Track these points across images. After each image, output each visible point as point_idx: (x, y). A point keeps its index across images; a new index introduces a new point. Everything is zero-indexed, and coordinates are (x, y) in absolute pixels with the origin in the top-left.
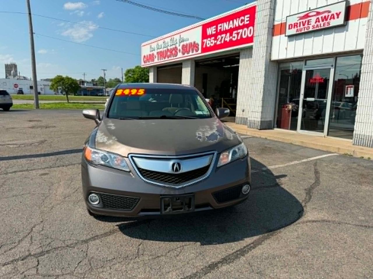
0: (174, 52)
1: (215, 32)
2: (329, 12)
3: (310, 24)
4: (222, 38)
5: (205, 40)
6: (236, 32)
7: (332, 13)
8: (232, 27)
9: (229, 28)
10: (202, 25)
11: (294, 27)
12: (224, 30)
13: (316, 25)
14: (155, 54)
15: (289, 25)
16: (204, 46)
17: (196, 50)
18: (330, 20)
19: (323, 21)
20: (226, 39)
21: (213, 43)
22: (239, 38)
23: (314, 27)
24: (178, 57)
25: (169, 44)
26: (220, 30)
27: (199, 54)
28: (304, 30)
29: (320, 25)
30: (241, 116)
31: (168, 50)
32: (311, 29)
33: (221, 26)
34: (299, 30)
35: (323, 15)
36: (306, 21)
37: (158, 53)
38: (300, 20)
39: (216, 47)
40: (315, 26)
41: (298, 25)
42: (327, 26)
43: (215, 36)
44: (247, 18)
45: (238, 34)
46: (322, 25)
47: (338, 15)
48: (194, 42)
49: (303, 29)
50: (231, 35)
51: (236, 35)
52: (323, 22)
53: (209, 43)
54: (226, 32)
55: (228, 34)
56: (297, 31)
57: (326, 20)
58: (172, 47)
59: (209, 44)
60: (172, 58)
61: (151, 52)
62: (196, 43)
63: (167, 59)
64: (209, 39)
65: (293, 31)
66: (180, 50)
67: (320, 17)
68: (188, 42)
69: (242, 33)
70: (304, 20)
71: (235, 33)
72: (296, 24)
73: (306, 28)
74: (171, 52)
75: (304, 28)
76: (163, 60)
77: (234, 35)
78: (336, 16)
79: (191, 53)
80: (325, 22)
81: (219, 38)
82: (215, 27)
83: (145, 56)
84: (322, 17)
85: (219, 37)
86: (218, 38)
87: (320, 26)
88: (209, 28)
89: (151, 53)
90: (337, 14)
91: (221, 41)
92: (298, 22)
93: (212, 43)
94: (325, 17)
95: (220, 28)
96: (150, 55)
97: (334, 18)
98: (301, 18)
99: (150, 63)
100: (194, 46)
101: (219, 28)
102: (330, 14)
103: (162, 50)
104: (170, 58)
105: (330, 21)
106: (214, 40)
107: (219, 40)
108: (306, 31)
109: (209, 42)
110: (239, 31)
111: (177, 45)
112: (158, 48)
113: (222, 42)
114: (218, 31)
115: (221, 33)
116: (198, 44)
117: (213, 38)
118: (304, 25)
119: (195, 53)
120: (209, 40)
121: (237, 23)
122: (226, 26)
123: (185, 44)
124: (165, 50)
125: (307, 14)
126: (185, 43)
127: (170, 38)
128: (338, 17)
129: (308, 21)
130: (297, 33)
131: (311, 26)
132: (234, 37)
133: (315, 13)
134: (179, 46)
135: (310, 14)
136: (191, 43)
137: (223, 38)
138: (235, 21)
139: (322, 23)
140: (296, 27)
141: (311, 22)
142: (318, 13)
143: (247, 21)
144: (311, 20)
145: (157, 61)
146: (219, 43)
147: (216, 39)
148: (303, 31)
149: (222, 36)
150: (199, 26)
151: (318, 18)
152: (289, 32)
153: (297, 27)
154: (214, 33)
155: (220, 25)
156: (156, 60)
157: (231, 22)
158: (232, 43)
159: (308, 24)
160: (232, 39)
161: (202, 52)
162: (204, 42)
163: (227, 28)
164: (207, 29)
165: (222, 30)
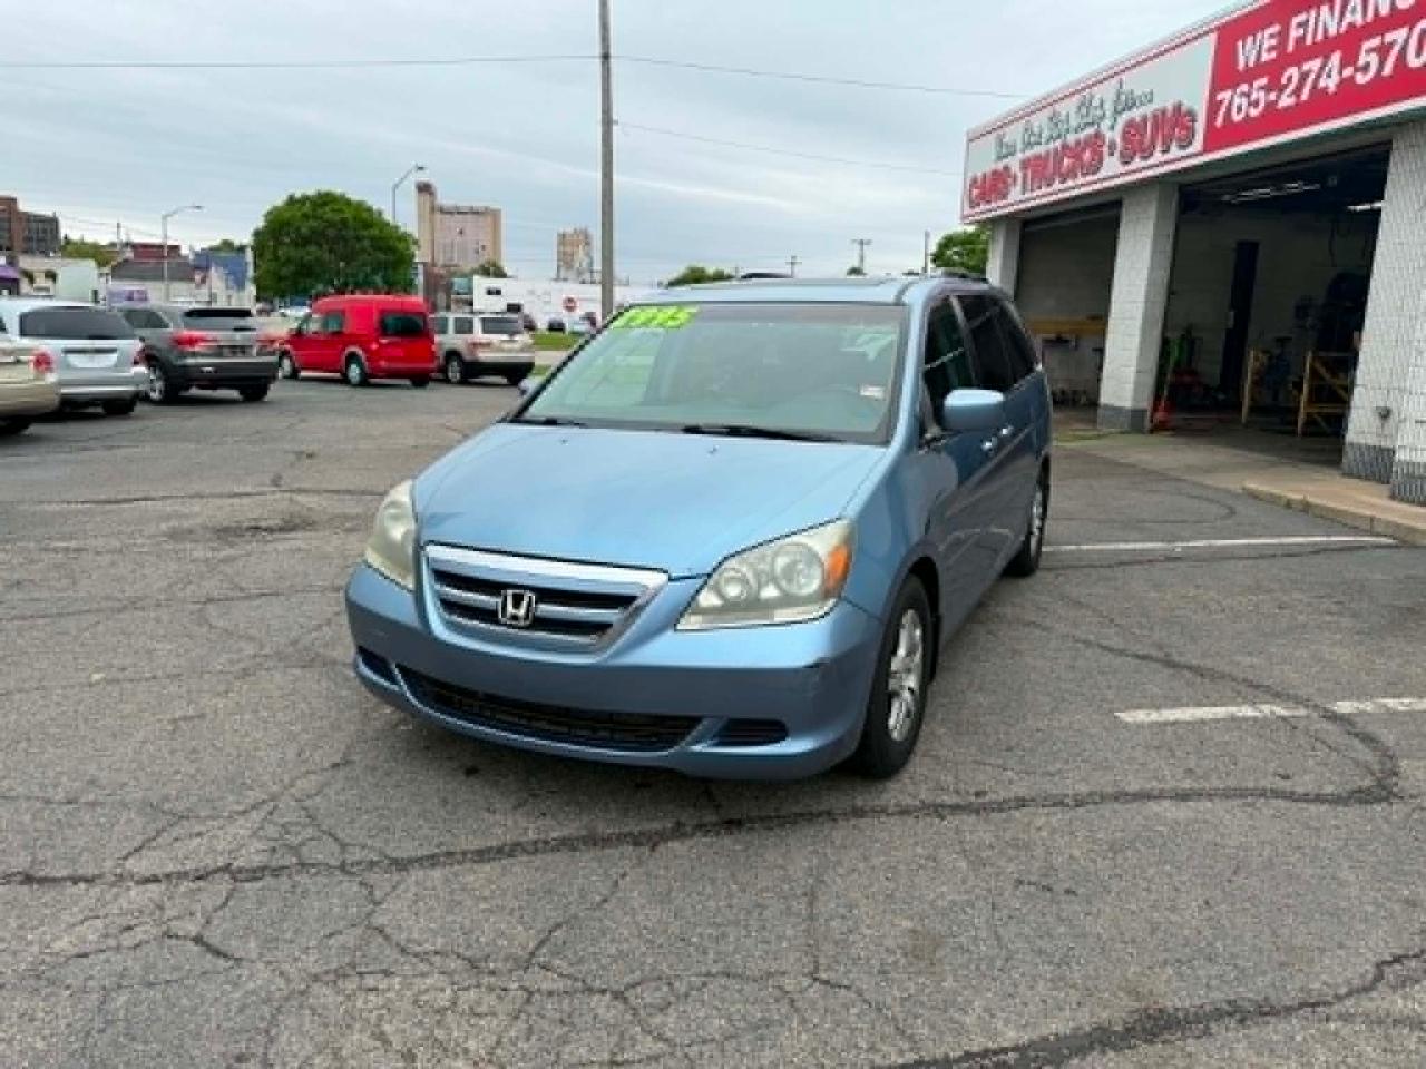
0: (1087, 155)
1: (1273, 55)
4: (1304, 77)
5: (1225, 95)
6: (1375, 42)
8: (1360, 22)
9: (1343, 30)
10: (1218, 28)
12: (1320, 36)
14: (1015, 168)
16: (1219, 121)
17: (1179, 140)
20: (1322, 83)
21: (1262, 105)
22: (1388, 70)
24: (1103, 173)
25: (1074, 123)
26: (1300, 41)
27: (1196, 155)
30: (1372, 441)
31: (1065, 147)
33: (1304, 25)
37: (1025, 164)
39: (1273, 119)
43: (1272, 72)
45: (1383, 51)
48: (1178, 108)
50: (1349, 59)
51: (1374, 59)
53: (1243, 103)
54: (1324, 48)
55: (1336, 58)
58: (1082, 135)
59: (1239, 109)
60: (1080, 180)
61: (1000, 158)
62: (1184, 109)
63: (1057, 185)
64: (1244, 87)
66: (1112, 147)
68: (1148, 110)
69: (1407, 41)
71: (1372, 50)
74: (1077, 157)
76: (1044, 190)
77: (1361, 62)
79: (1158, 157)
81: (1290, 80)
82: (1275, 29)
83: (974, 181)
85: (1293, 72)
86: (1284, 81)
88: (1250, 40)
89: (1000, 166)
91: (1297, 92)
93: (1256, 104)
95: (1301, 31)
96: (995, 173)
99: (993, 205)
100: (1175, 123)
101: (1294, 33)
103: (1039, 150)
104: (1070, 183)
106: (1267, 89)
107: (1292, 87)
109: (1244, 101)
110: (1389, 37)
111: (1105, 126)
112: (1028, 145)
113: (1305, 96)
114: (1291, 47)
115: (1304, 53)
116: (1192, 115)
117: (1263, 81)
119: (1175, 152)
120: (1242, 94)
122: (1327, 20)
123: (1138, 119)
124: (1056, 150)
126: (1136, 114)
127: (1076, 99)
132: (1365, 68)
134: (1112, 128)
136: (1164, 112)
137: (1312, 76)
145: (1019, 198)
146: (1286, 101)
147: (1275, 86)
149: (1306, 67)
150: (1206, 33)
154: (1265, 57)
155: (1301, 18)
156: (1015, 194)
158: (1350, 96)
160: (1352, 78)
161: (1207, 149)
162: (1221, 102)
163: (1332, 31)
164: (1240, 44)
165: (1309, 41)
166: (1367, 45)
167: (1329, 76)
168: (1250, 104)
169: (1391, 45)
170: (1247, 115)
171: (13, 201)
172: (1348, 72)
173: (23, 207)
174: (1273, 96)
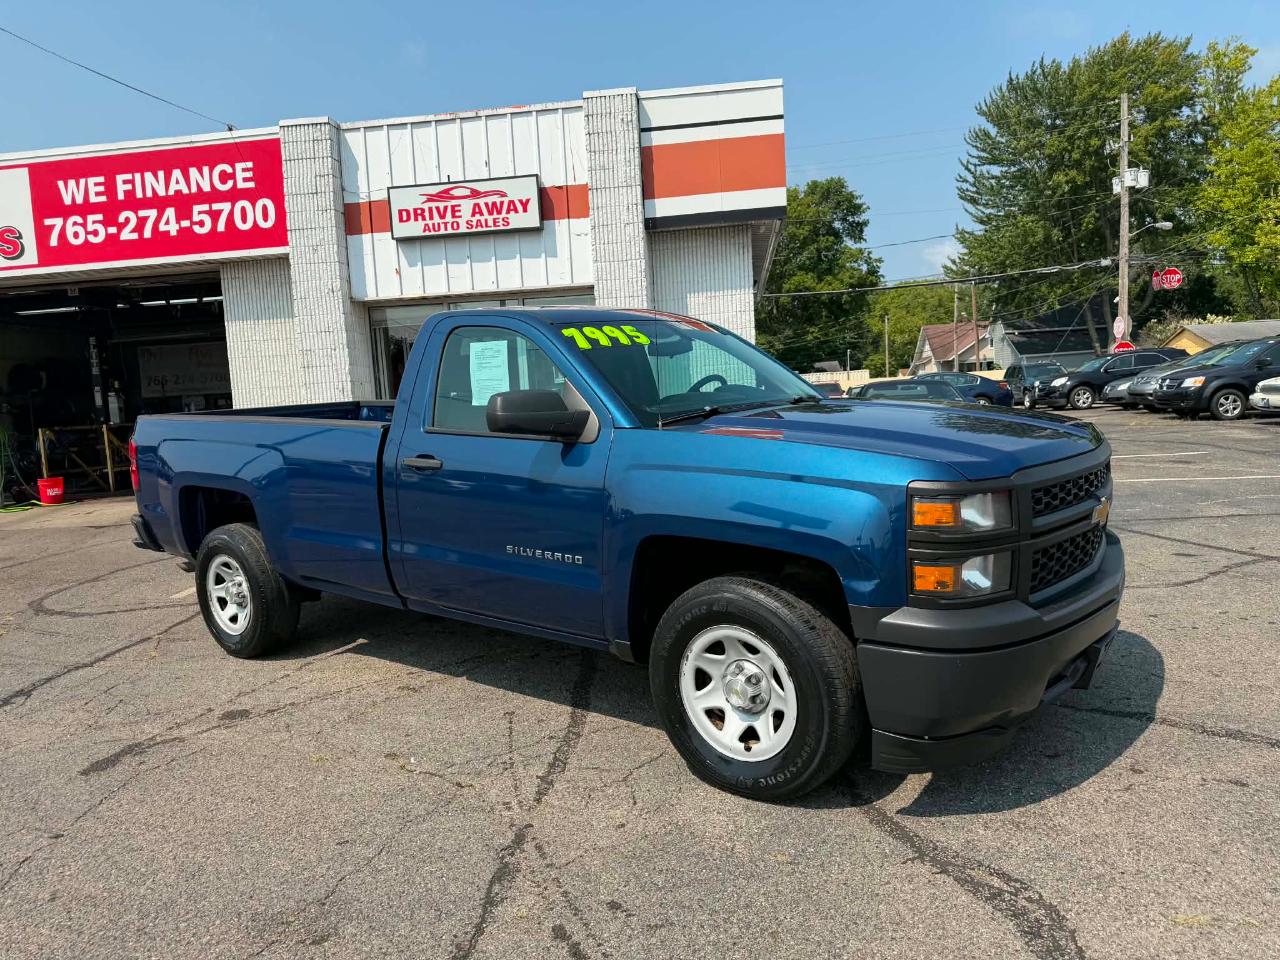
1: (103, 199)
2: (503, 195)
3: (460, 217)
4: (142, 222)
5: (54, 222)
6: (206, 207)
7: (510, 197)
8: (185, 191)
9: (171, 192)
10: (31, 167)
11: (416, 219)
12: (149, 194)
13: (474, 219)
15: (400, 212)
16: (54, 242)
18: (508, 212)
19: (491, 213)
20: (162, 227)
21: (102, 235)
22: (221, 227)
23: (472, 226)
26: (130, 194)
27: (29, 267)
28: (446, 229)
29: (486, 221)
32: (463, 229)
34: (431, 227)
35: (490, 200)
36: (446, 208)
38: (429, 200)
39: (113, 248)
40: (474, 224)
41: (427, 214)
42: (502, 228)
43: (106, 211)
44: (244, 170)
45: (215, 215)
46: (490, 223)
47: (525, 205)
49: (442, 226)
50: (184, 212)
51: (206, 218)
52: (492, 217)
53: (73, 230)
55: (170, 212)
56: (425, 231)
57: (499, 213)
59: (76, 235)
64: (77, 219)
65: (415, 228)
67: (481, 201)
69: (231, 214)
70: (441, 205)
71: (203, 212)
72: (419, 212)
73: (449, 226)
75: (446, 224)
77: (196, 218)
78: (520, 208)
80: (495, 216)
81: (127, 220)
82: (99, 179)
84: (487, 204)
85: (129, 214)
86: (121, 219)
87: (487, 226)
88: (72, 181)
90: (521, 201)
91: (138, 231)
92: (426, 206)
93: (95, 233)
94: (494, 204)
95: (129, 187)
97: (516, 211)
98: (431, 198)
101: (121, 187)
102: (506, 200)
105: (508, 216)
106: (106, 223)
107: (131, 226)
108: (450, 231)
109: (80, 230)
110: (216, 207)
113: (147, 234)
114: (121, 196)
115: (133, 203)
117: (100, 217)
118: (442, 216)
120: (75, 223)
121: (202, 179)
122: (153, 183)
125: (447, 191)
128: (525, 210)
129: (453, 207)
130: (427, 233)
131: (462, 222)
132: (201, 224)
133: (468, 192)
135: (455, 193)
137: (151, 221)
138: (193, 172)
139: (490, 219)
140: (420, 218)
141: (459, 211)
142: (475, 194)
143: (246, 180)
144: (459, 206)
146: (127, 235)
147: (113, 222)
148: (442, 232)
149: (142, 213)
150: (14, 167)
151: (477, 205)
152: (403, 230)
153: (424, 219)
154: (93, 199)
155: (128, 177)
157: (177, 173)
158: (187, 241)
159: (454, 216)
161: (42, 263)
162: (51, 227)
163: (161, 192)
164: (61, 184)
165: (139, 195)
166: (197, 208)
167: (167, 223)
168: (87, 233)
169: (219, 212)
170: (86, 241)
172: (185, 223)
174: (113, 230)
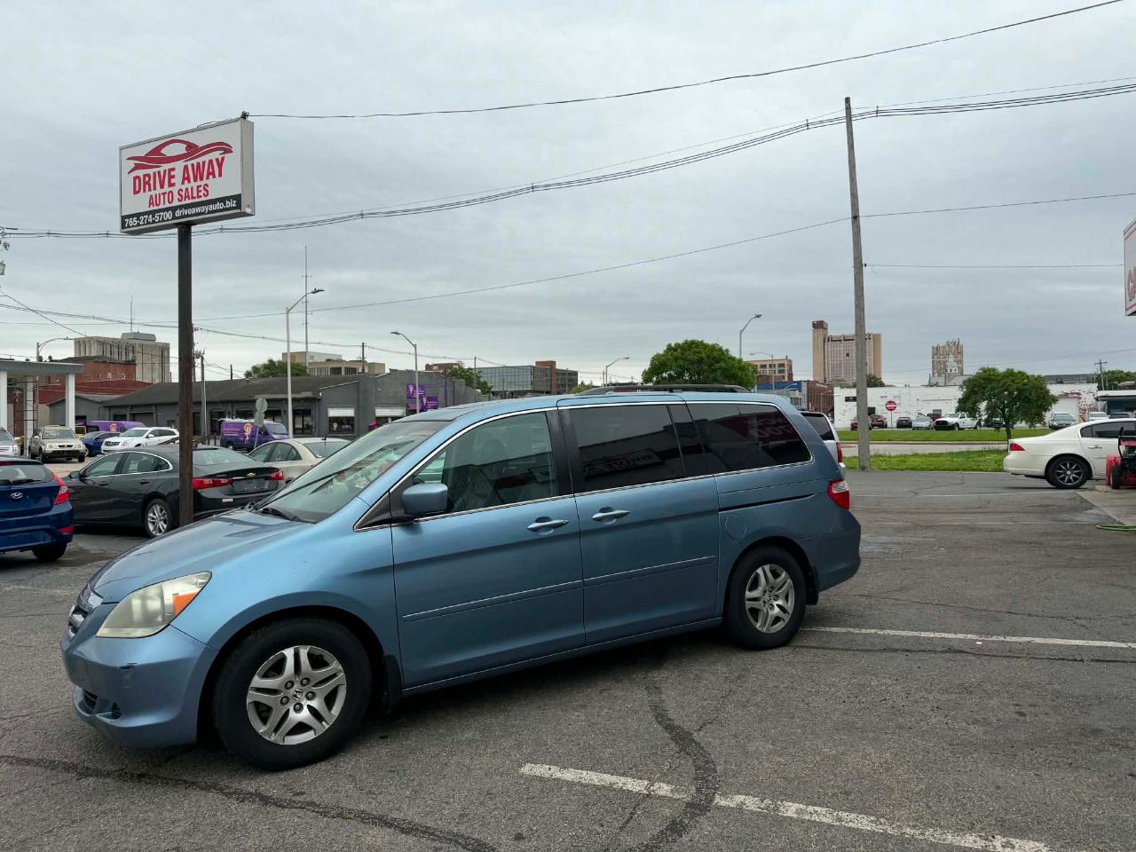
171: (552, 364)
173: (559, 366)
